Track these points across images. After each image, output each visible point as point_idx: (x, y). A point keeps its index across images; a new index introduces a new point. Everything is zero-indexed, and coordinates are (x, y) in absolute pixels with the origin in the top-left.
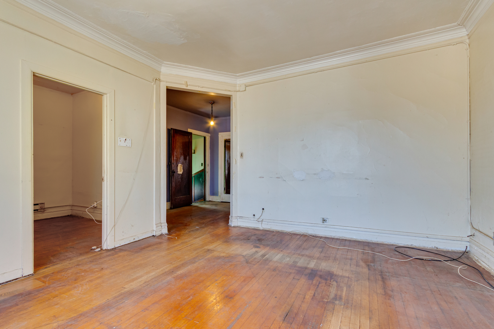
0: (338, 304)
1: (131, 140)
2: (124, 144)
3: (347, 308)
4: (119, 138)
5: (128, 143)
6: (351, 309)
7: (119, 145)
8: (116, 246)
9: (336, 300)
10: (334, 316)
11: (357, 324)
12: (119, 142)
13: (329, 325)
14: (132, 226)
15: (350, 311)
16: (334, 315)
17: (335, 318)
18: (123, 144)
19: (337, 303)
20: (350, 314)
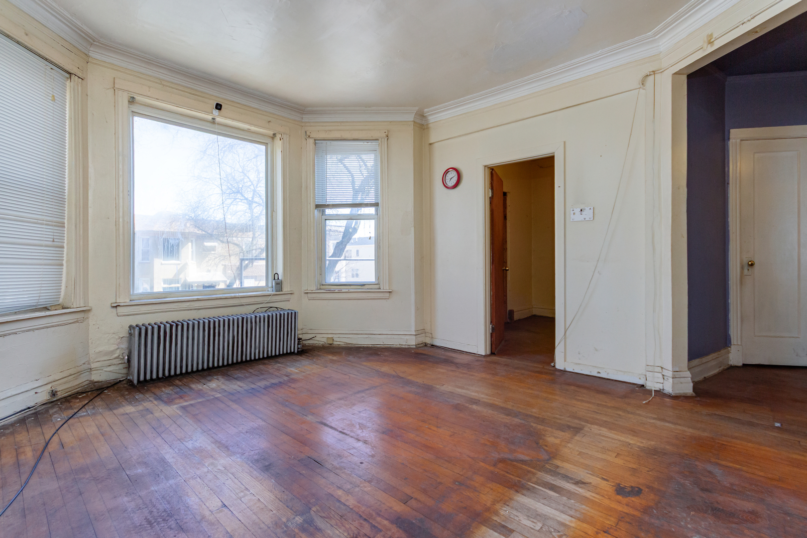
0: (294, 518)
1: (592, 208)
2: (581, 218)
3: (276, 524)
4: (572, 209)
5: (588, 214)
6: (269, 528)
7: (572, 220)
8: (568, 369)
9: (304, 520)
10: (275, 500)
11: (240, 514)
12: (572, 215)
13: (266, 487)
14: (596, 350)
15: (266, 523)
16: (277, 500)
17: (272, 499)
18: (578, 217)
19: (297, 519)
20: (261, 518)
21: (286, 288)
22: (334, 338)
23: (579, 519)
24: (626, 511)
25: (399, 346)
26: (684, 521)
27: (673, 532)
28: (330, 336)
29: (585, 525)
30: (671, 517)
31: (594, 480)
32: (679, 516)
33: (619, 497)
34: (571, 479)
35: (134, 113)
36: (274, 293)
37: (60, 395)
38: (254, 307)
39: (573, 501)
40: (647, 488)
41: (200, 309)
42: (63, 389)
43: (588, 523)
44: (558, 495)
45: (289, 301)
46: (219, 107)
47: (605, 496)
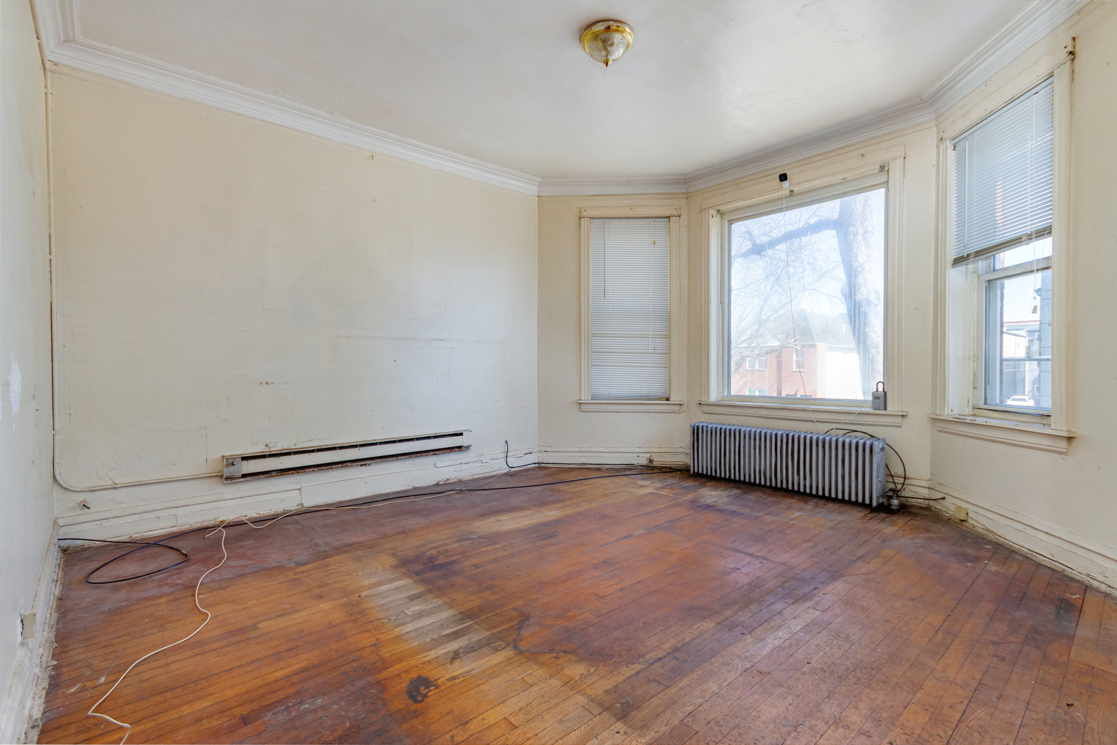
21: (892, 407)
22: (969, 512)
23: (403, 635)
24: (390, 669)
25: (1085, 579)
26: (345, 708)
27: (339, 688)
28: (964, 505)
29: (391, 636)
30: (358, 699)
31: (457, 669)
32: (354, 708)
33: (414, 675)
34: (466, 653)
35: (731, 222)
36: (870, 410)
37: (655, 464)
38: (827, 427)
39: (428, 640)
40: (415, 711)
41: (769, 418)
42: (659, 460)
43: (393, 638)
44: (442, 634)
45: (900, 427)
46: (783, 177)
47: (422, 666)
